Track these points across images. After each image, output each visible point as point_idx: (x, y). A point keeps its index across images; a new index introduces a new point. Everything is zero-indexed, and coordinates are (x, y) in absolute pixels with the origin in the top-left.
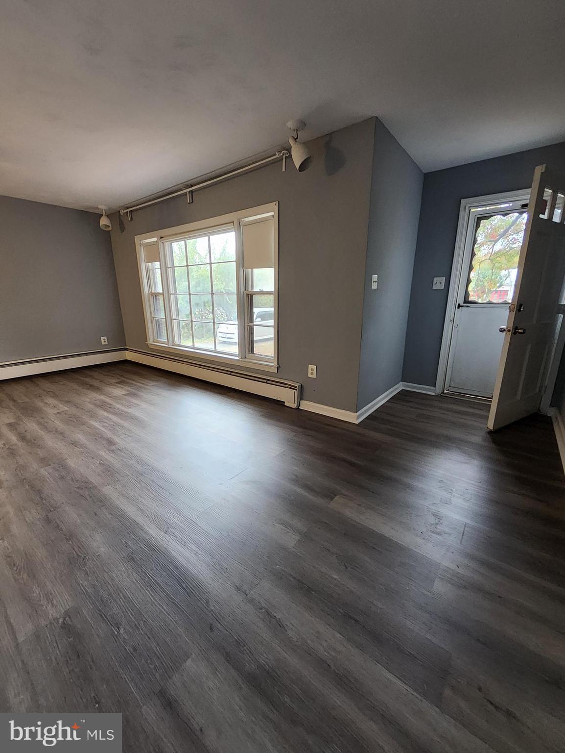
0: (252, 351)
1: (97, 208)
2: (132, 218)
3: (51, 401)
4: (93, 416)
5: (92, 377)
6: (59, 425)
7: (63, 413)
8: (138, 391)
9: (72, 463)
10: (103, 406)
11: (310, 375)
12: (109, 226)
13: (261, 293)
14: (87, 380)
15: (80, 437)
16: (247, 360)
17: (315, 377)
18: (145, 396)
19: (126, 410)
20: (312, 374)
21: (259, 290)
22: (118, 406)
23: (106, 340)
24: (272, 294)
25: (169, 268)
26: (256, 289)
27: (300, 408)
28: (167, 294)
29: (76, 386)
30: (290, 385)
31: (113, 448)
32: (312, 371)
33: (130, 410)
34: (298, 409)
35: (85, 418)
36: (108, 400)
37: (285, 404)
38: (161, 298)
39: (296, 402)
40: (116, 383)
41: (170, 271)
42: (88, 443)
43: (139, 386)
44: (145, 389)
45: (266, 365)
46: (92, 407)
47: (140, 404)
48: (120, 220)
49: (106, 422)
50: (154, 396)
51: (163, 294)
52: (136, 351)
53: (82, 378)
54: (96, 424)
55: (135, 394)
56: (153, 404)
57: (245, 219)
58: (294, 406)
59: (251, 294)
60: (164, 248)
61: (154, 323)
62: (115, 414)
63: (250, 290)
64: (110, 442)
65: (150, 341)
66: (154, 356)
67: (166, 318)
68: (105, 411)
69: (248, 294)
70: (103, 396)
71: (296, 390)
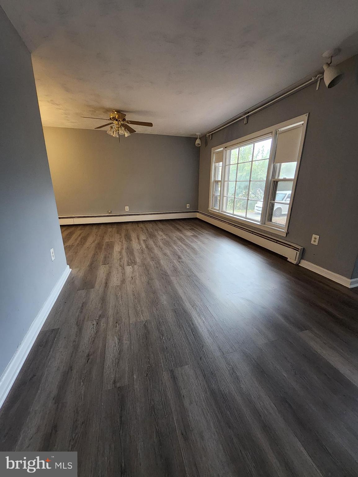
0: (271, 220)
1: (196, 135)
2: (212, 138)
3: (161, 233)
4: (175, 243)
5: (179, 224)
6: (161, 244)
7: (164, 239)
8: (198, 235)
9: (162, 262)
10: (181, 239)
11: (312, 242)
12: (200, 144)
13: (285, 180)
14: (177, 225)
15: (168, 252)
16: (265, 225)
17: (317, 245)
18: (201, 238)
19: (190, 243)
20: (315, 241)
21: (283, 178)
22: (188, 241)
23: (189, 206)
24: (292, 181)
25: (227, 165)
26: (281, 177)
27: (299, 264)
28: (223, 181)
29: (171, 228)
30: (295, 247)
31: (180, 260)
32: (315, 239)
33: (192, 244)
34: (297, 265)
35: (172, 244)
36: (183, 237)
37: (288, 260)
38: (220, 183)
39: (297, 260)
40: (189, 229)
41: (227, 167)
42: (170, 255)
43: (200, 233)
44: (202, 234)
45: (279, 231)
46: (176, 239)
47: (197, 241)
48: (206, 139)
49: (180, 248)
50: (205, 239)
51: (221, 181)
52: (202, 213)
53: (175, 224)
54: (176, 248)
55: (197, 237)
56: (203, 243)
57: (281, 129)
58: (295, 262)
59: (276, 181)
60: (226, 153)
61: (214, 198)
62: (185, 245)
63: (276, 178)
64: (179, 258)
65: (210, 209)
66: (211, 217)
67: (220, 196)
68: (180, 242)
69: (275, 181)
70: (181, 234)
71: (298, 251)
